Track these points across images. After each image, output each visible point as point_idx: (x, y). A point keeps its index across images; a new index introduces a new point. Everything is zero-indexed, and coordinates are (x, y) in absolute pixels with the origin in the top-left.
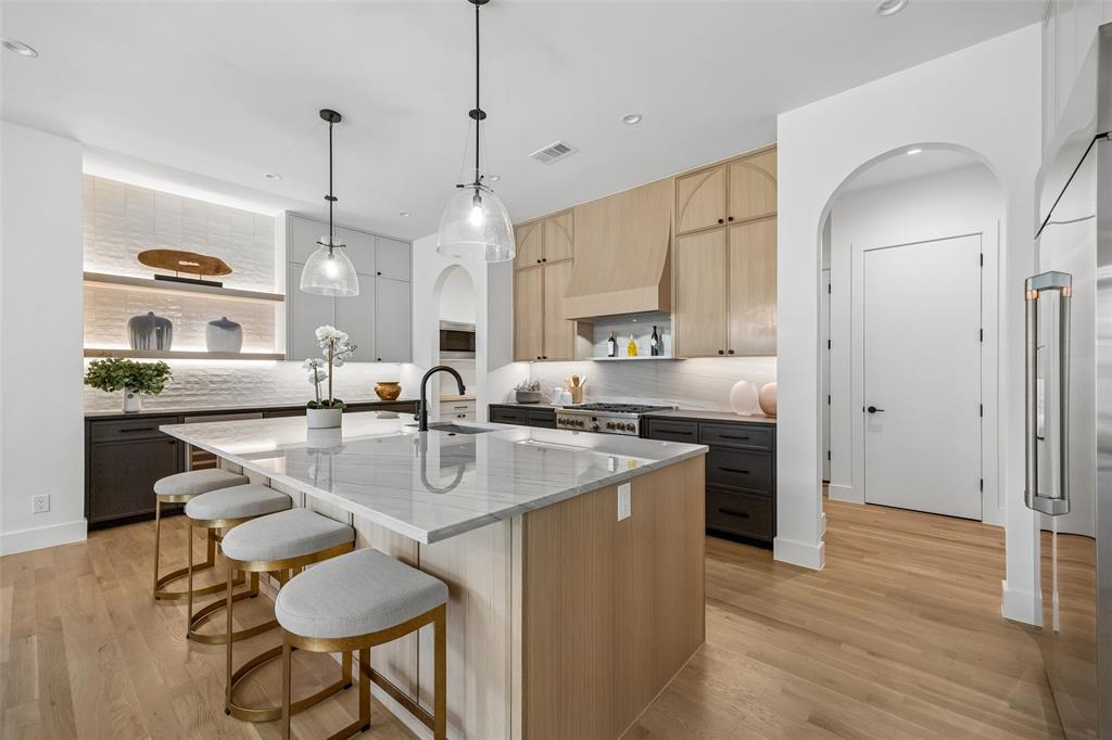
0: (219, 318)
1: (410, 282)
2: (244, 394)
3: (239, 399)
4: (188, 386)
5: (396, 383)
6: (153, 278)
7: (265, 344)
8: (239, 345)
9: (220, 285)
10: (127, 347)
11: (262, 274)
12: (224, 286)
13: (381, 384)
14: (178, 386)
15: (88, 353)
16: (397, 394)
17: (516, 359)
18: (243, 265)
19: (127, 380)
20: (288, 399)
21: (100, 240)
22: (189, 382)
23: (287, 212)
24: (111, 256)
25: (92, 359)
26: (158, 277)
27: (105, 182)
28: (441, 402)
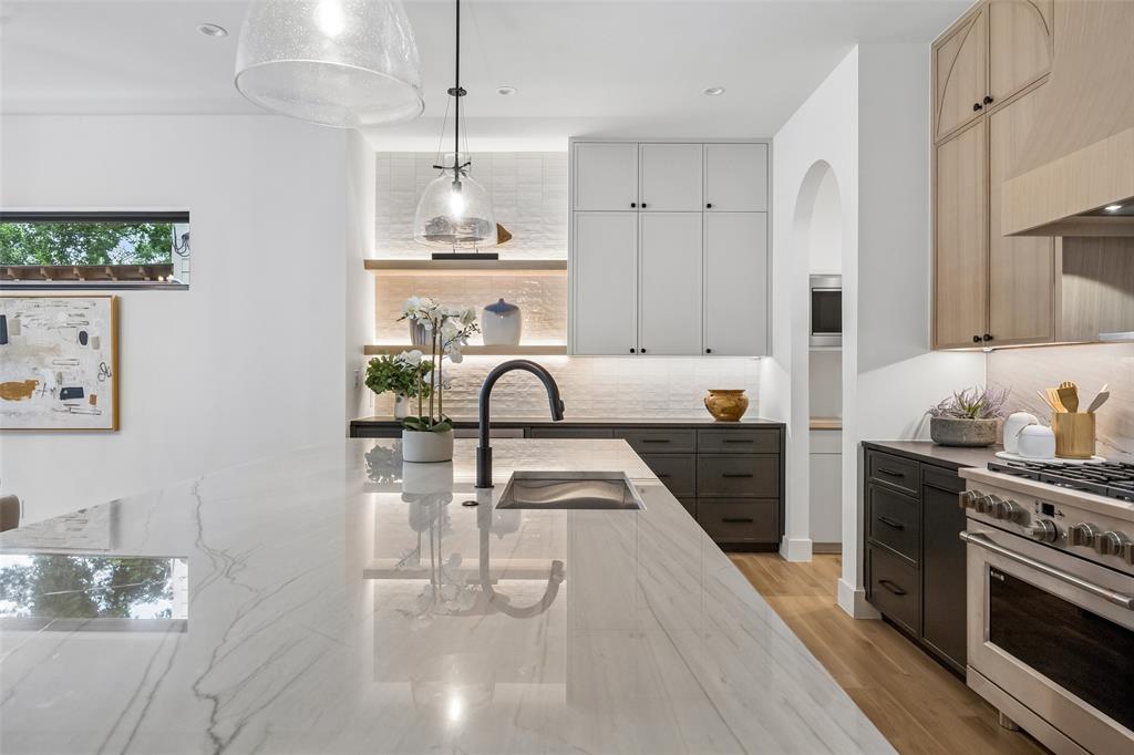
0: (496, 301)
1: (768, 213)
2: (529, 403)
3: (525, 408)
4: (471, 389)
5: (741, 391)
6: (430, 258)
7: (555, 332)
8: (517, 336)
9: (495, 257)
10: (408, 342)
11: (550, 235)
12: (500, 258)
13: (714, 392)
14: (461, 389)
15: (368, 350)
16: (740, 408)
17: (938, 344)
18: (530, 227)
19: (389, 381)
20: (585, 411)
21: (394, 223)
22: (471, 385)
23: (571, 138)
24: (403, 239)
25: (370, 358)
26: (435, 257)
27: (403, 156)
28: (811, 429)
